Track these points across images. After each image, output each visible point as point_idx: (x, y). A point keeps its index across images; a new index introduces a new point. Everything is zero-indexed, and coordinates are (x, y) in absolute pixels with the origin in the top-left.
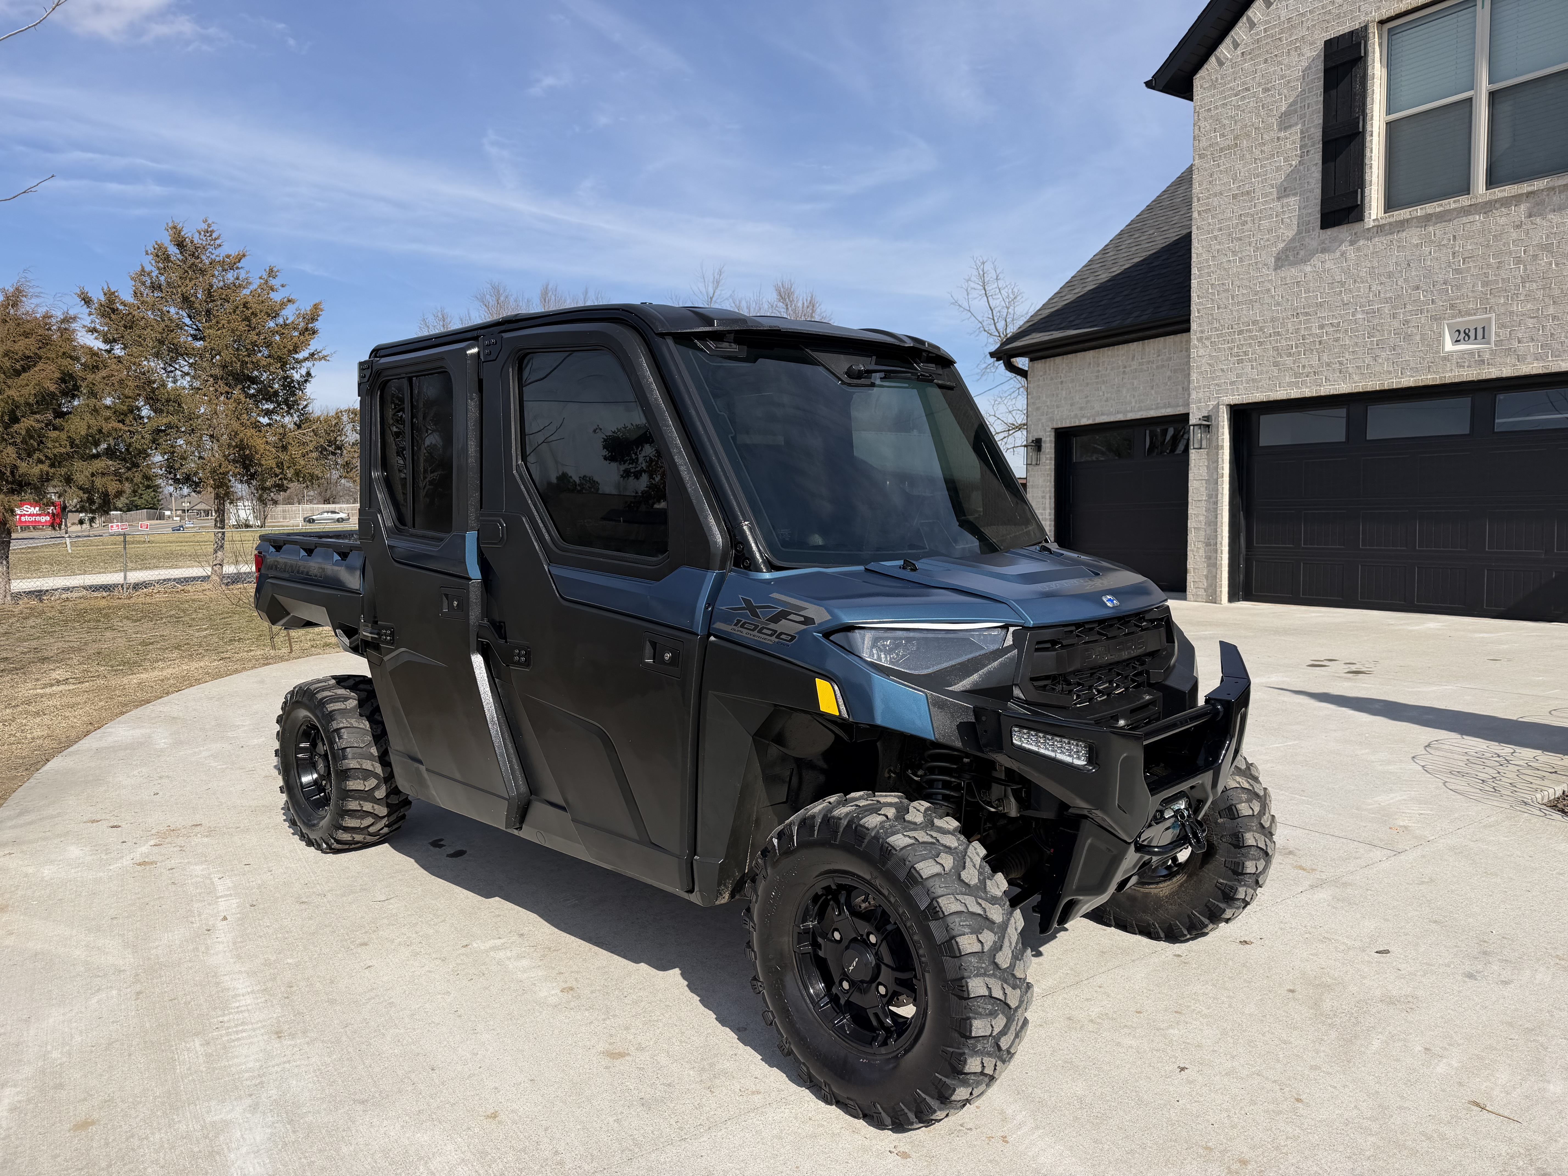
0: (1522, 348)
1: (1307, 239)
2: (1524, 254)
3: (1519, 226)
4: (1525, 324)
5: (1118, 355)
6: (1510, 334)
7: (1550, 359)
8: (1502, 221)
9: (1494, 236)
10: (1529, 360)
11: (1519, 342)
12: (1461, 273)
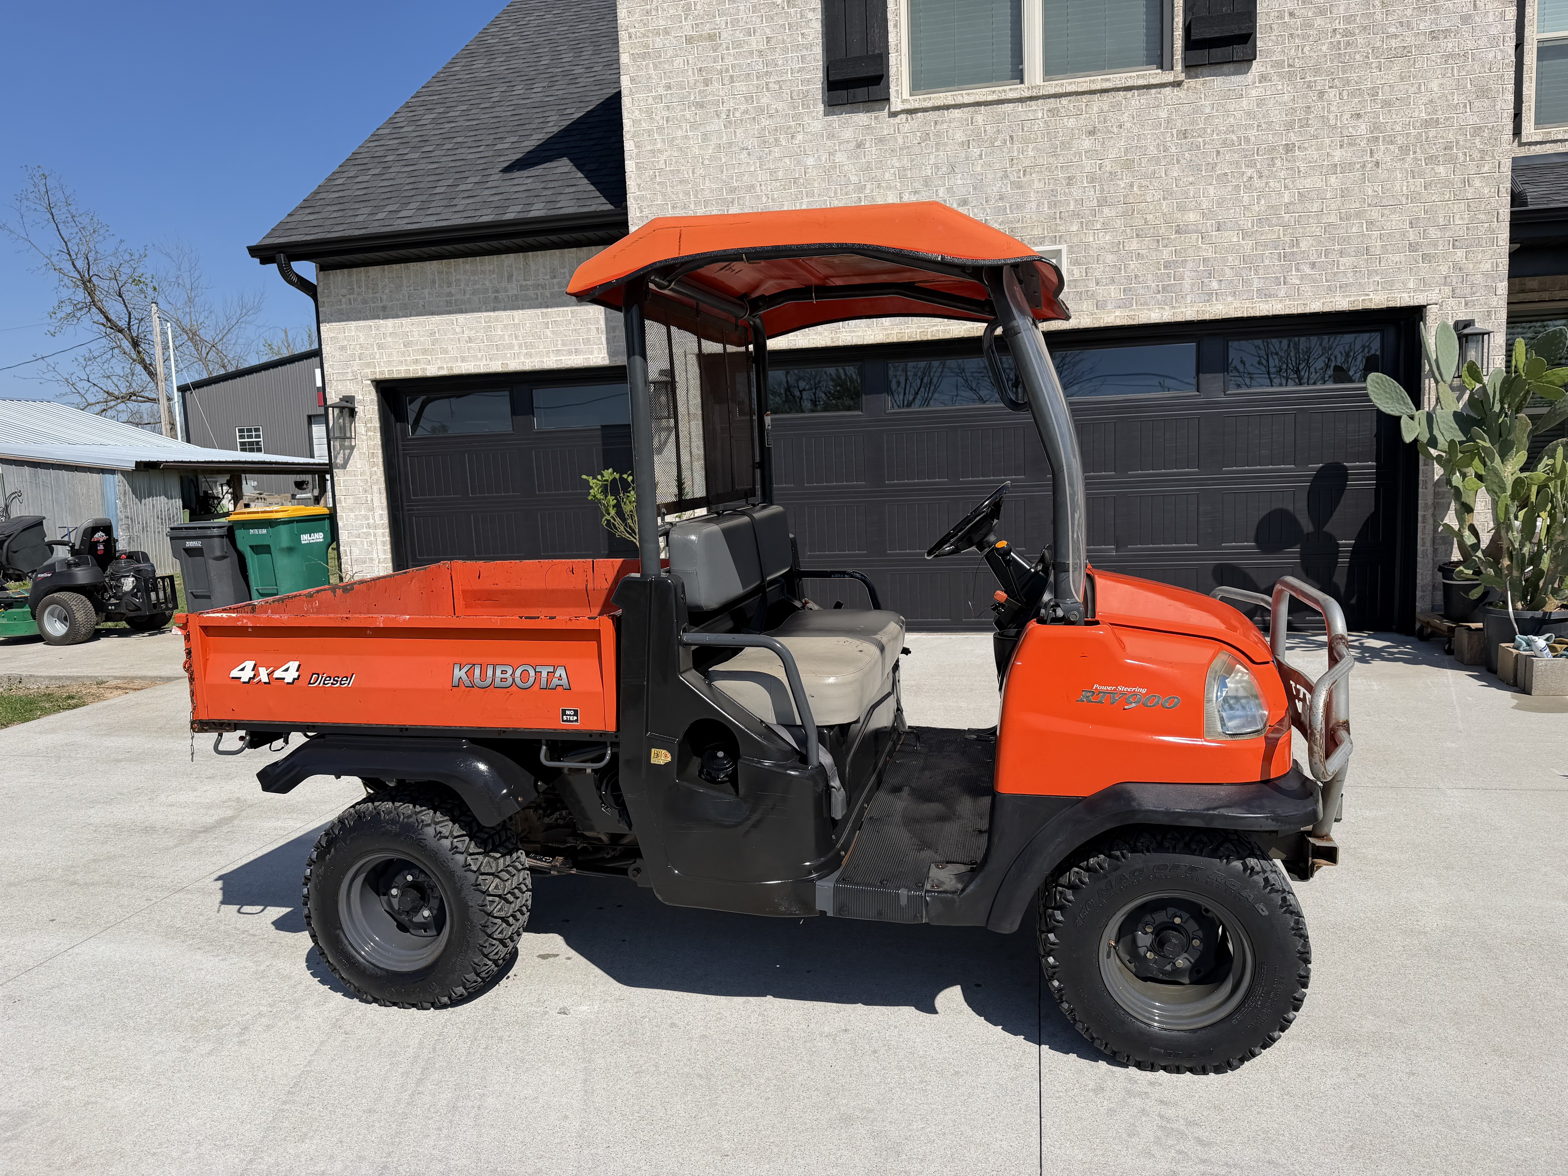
0: (1101, 291)
1: (806, 118)
2: (1100, 169)
3: (1092, 133)
4: (1104, 262)
5: (483, 272)
6: (1086, 273)
7: (1134, 307)
8: (1071, 122)
9: (1062, 143)
10: (1109, 306)
11: (1097, 284)
12: (1020, 188)
